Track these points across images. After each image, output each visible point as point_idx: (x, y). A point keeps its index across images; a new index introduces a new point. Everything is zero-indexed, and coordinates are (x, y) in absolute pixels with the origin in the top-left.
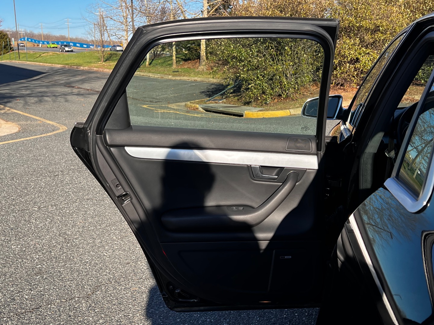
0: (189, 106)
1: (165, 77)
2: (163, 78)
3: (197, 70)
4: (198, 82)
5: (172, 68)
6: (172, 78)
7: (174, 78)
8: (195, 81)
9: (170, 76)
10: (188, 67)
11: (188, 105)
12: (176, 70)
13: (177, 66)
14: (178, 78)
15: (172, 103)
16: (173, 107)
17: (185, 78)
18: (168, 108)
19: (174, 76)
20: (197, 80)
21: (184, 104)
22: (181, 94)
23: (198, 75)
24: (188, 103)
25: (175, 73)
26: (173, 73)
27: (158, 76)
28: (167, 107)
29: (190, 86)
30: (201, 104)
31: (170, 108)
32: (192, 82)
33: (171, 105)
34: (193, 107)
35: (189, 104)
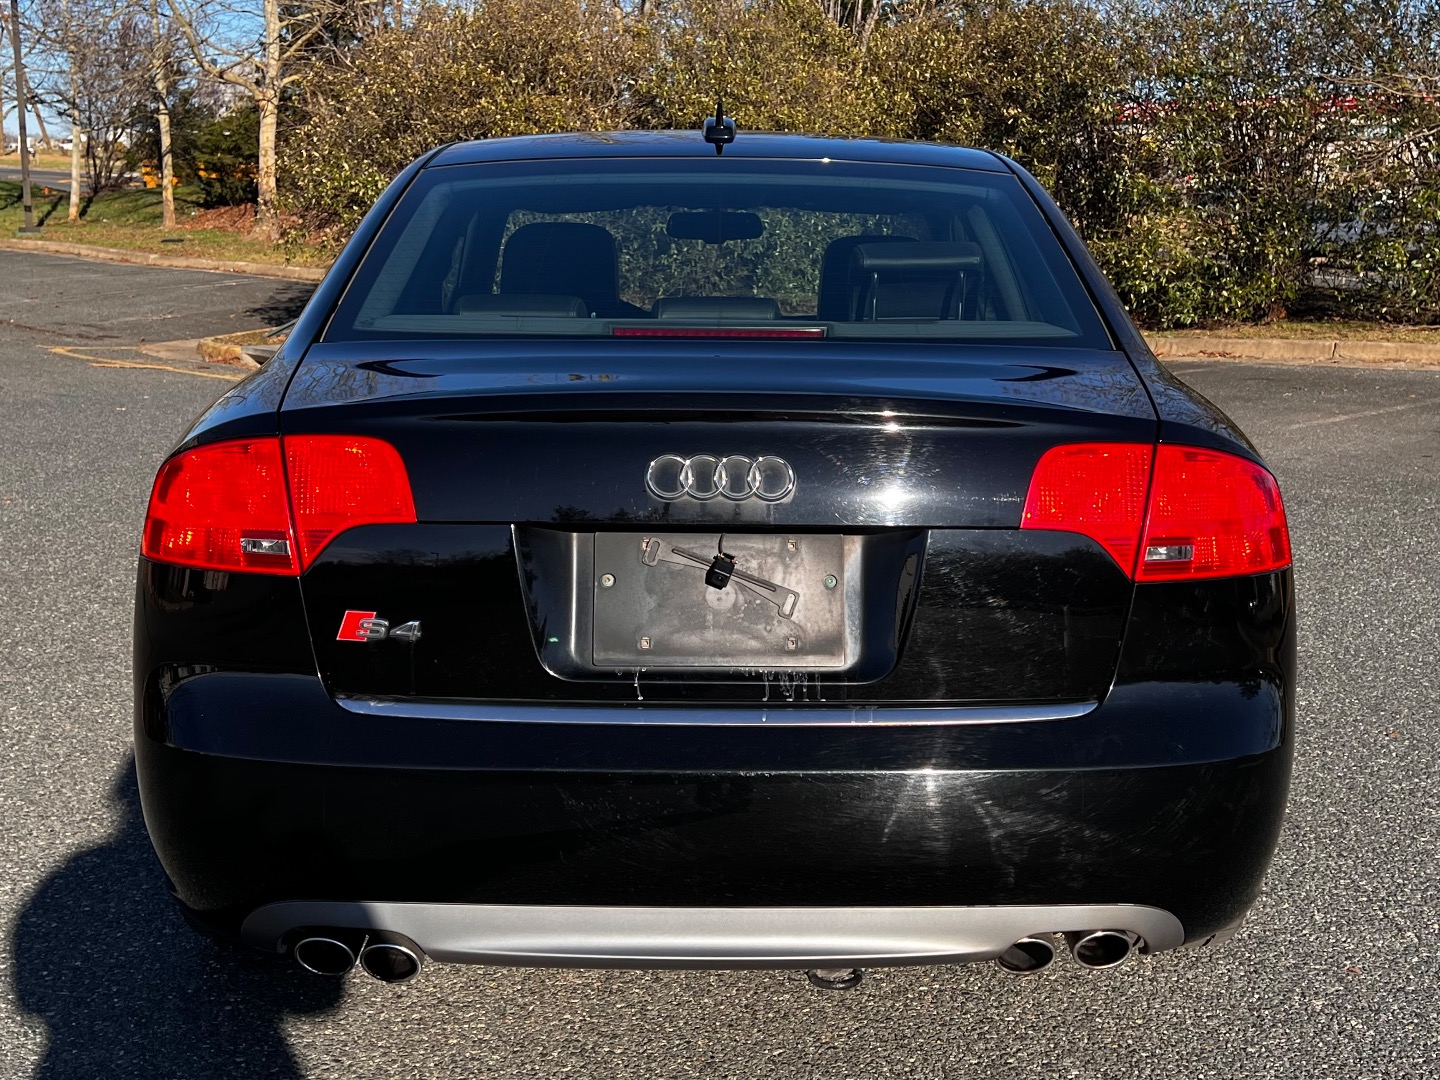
0: (210, 350)
1: (133, 260)
2: (127, 261)
3: (247, 238)
4: (247, 278)
5: (161, 228)
6: (159, 262)
7: (166, 263)
8: (239, 274)
9: (153, 256)
10: (214, 227)
11: (205, 348)
12: (175, 236)
13: (177, 223)
14: (181, 262)
15: (152, 341)
16: (155, 354)
17: (205, 263)
18: (139, 355)
19: (165, 254)
20: (246, 269)
21: (193, 343)
22: (185, 313)
23: (248, 253)
24: (209, 341)
25: (171, 246)
26: (162, 245)
27: (110, 256)
28: (137, 352)
29: (220, 289)
30: (250, 345)
31: (146, 355)
32: (226, 276)
33: (148, 346)
34: (222, 353)
35: (211, 344)
